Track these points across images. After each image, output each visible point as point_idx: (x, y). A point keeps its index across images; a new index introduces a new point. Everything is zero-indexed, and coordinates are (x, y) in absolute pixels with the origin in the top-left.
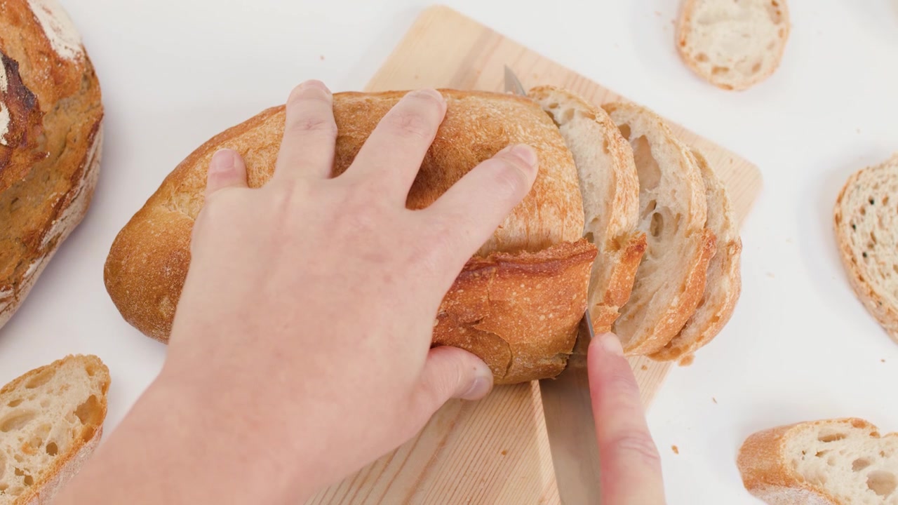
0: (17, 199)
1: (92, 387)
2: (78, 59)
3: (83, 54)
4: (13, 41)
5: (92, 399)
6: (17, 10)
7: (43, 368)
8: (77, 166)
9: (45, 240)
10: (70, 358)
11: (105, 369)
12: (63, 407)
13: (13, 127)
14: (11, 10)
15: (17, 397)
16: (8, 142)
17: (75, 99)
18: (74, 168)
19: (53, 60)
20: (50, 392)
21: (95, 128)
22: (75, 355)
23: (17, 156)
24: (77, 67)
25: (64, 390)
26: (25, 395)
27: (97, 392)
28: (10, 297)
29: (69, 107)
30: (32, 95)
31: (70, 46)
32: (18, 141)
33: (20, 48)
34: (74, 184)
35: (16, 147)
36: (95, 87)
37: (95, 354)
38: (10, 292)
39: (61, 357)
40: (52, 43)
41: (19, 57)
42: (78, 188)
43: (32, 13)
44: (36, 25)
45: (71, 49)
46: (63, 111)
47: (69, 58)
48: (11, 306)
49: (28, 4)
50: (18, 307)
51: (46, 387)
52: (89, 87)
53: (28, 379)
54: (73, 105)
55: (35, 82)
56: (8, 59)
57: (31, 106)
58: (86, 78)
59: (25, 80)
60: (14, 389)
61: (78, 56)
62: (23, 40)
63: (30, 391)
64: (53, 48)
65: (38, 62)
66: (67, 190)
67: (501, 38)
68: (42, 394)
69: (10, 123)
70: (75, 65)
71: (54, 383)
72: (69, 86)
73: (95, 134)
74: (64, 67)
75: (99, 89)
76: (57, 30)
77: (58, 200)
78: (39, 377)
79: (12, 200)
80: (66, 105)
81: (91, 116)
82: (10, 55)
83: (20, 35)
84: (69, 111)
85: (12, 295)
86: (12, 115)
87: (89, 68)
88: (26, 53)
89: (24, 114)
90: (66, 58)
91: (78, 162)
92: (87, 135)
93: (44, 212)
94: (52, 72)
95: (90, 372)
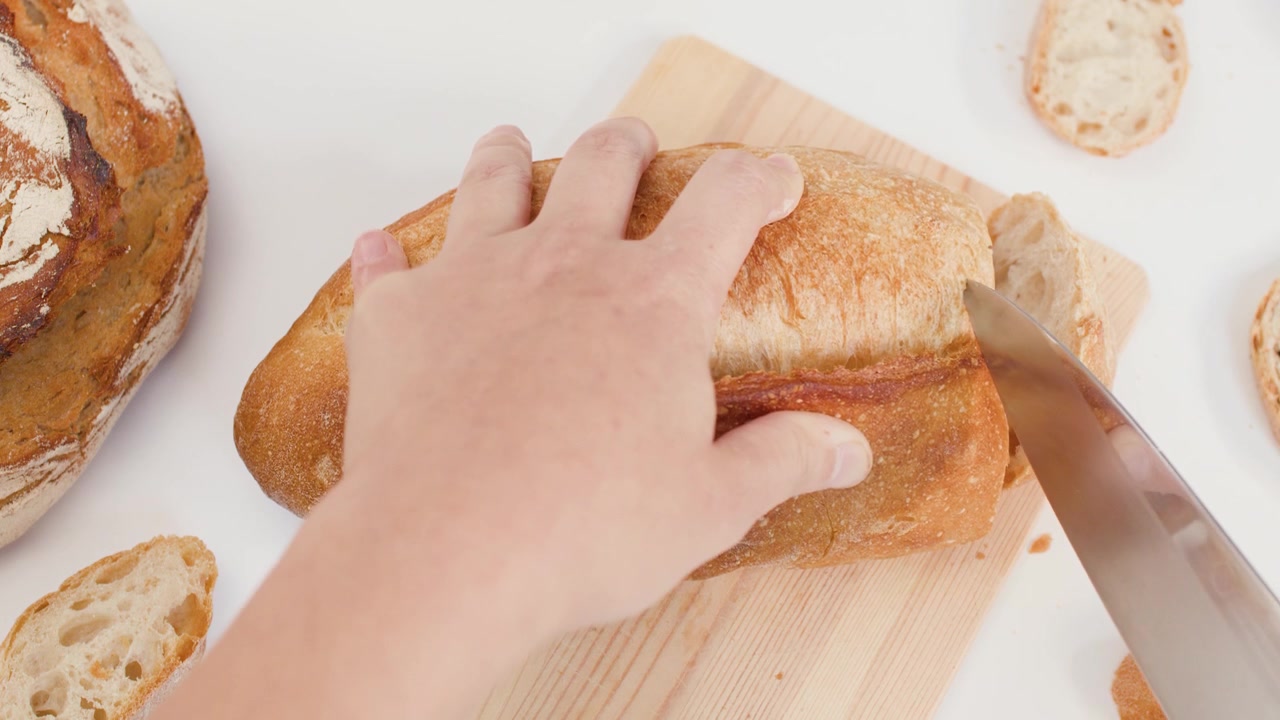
0: (84, 312)
1: (191, 582)
2: (171, 112)
3: (178, 105)
4: (78, 86)
5: (192, 599)
6: (85, 42)
7: (121, 555)
8: (170, 265)
9: (124, 372)
10: (159, 541)
11: (210, 556)
12: (149, 610)
13: (78, 209)
14: (75, 42)
15: (84, 597)
16: (71, 230)
17: (166, 169)
18: (165, 268)
19: (135, 113)
20: (131, 588)
21: (196, 210)
22: (166, 537)
23: (84, 251)
24: (170, 124)
25: (150, 587)
26: (95, 594)
27: (198, 589)
28: (74, 452)
29: (158, 181)
30: (106, 164)
31: (159, 94)
32: (86, 229)
33: (89, 97)
34: (166, 292)
35: (83, 238)
36: (196, 152)
37: (194, 534)
38: (73, 446)
39: (146, 539)
40: (134, 89)
41: (87, 109)
42: (172, 298)
43: (106, 46)
44: (111, 64)
45: (161, 98)
46: (149, 186)
47: (158, 111)
48: (76, 464)
49: (100, 33)
50: (84, 466)
51: (125, 581)
52: (187, 152)
53: (99, 571)
54: (164, 178)
55: (109, 145)
56: (72, 112)
57: (104, 180)
58: (182, 139)
59: (96, 142)
60: (79, 585)
61: (172, 107)
62: (93, 85)
63: (103, 588)
64: (136, 96)
65: (115, 116)
66: (154, 299)
67: (776, 82)
68: (119, 592)
69: (74, 204)
70: (167, 121)
71: (137, 576)
72: (159, 150)
73: (195, 220)
74: (151, 124)
75: (202, 154)
76: (141, 71)
77: (142, 314)
78: (115, 569)
79: (76, 313)
80: (155, 179)
81: (190, 194)
82: (74, 107)
83: (89, 77)
84: (158, 186)
85: (77, 449)
86: (76, 193)
87: (187, 124)
88: (98, 104)
89: (94, 192)
90: (154, 111)
91: (172, 260)
92: (184, 220)
93: (122, 330)
94: (134, 131)
95: (188, 562)
